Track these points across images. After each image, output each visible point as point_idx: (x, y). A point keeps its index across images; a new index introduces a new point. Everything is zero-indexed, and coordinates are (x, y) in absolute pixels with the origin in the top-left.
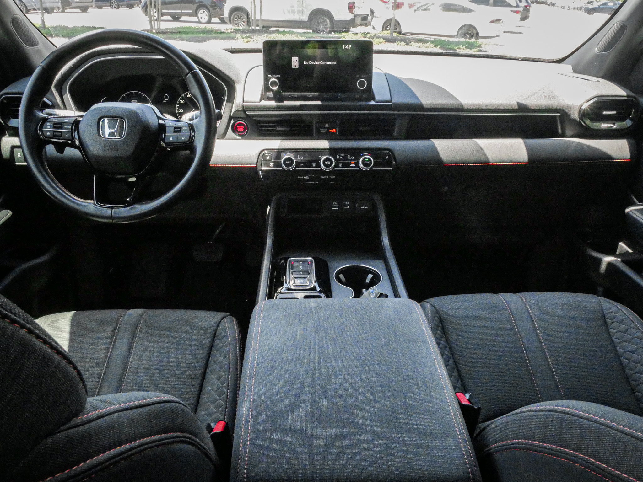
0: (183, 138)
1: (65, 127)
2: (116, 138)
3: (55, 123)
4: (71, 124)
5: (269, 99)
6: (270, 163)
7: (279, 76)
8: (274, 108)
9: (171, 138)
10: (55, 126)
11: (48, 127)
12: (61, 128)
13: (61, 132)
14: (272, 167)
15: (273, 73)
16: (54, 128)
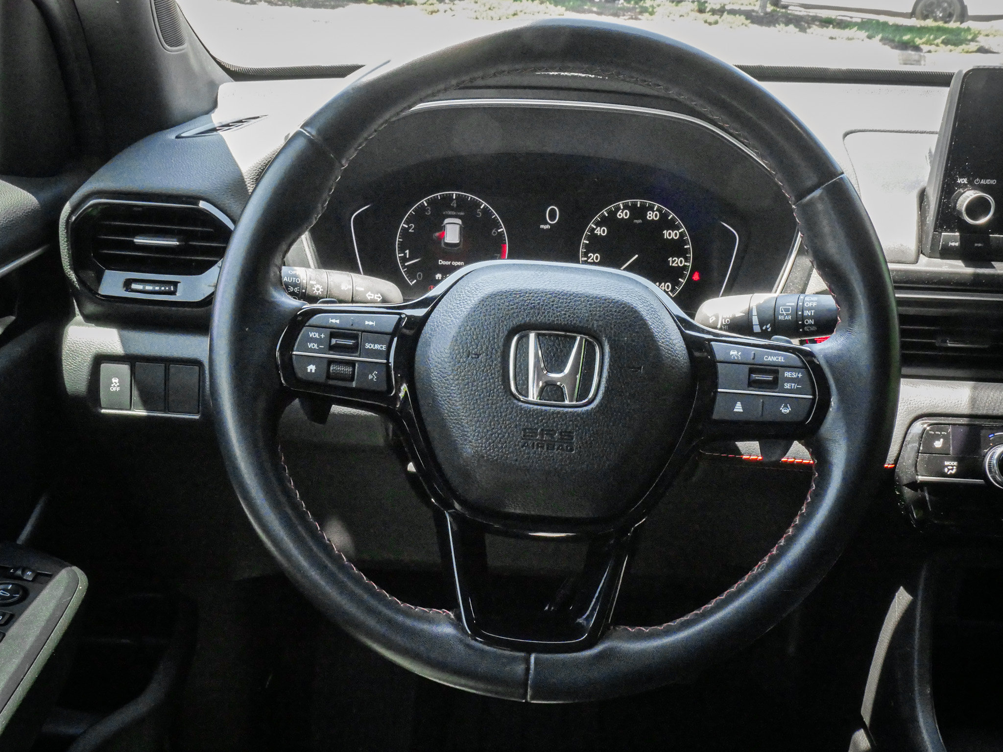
0: (785, 410)
1: (368, 346)
2: (567, 402)
3: (335, 333)
4: (388, 337)
5: (946, 253)
6: (946, 463)
7: (993, 182)
8: (964, 284)
9: (739, 404)
10: (334, 341)
11: (310, 345)
12: (352, 349)
13: (352, 364)
14: (951, 476)
15: (974, 174)
16: (332, 348)
